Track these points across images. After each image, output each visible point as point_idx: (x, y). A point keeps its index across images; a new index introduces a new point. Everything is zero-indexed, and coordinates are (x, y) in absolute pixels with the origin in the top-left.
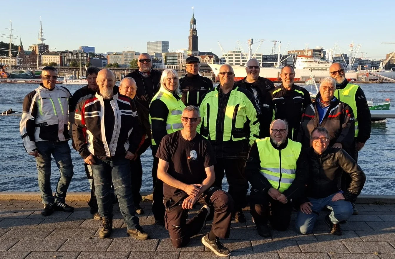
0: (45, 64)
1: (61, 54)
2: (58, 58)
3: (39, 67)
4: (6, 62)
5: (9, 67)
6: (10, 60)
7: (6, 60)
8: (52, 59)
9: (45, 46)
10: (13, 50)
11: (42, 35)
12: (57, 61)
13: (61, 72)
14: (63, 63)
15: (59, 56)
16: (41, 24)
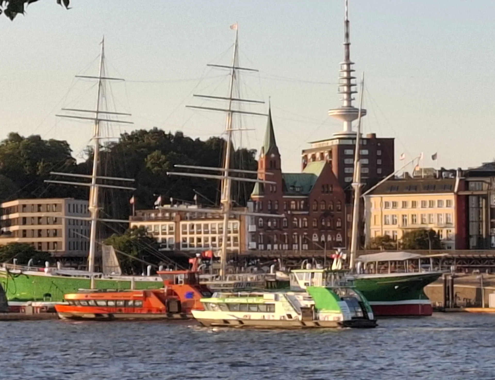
0: (380, 238)
1: (465, 185)
2: (449, 203)
3: (357, 255)
4: (195, 236)
5: (219, 258)
6: (224, 221)
7: (199, 226)
8: (419, 211)
9: (379, 148)
10: (241, 175)
11: (349, 93)
12: (444, 221)
13: (467, 283)
14: (473, 231)
15: (451, 197)
16: (347, 35)
